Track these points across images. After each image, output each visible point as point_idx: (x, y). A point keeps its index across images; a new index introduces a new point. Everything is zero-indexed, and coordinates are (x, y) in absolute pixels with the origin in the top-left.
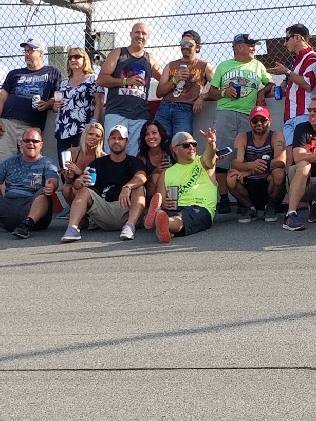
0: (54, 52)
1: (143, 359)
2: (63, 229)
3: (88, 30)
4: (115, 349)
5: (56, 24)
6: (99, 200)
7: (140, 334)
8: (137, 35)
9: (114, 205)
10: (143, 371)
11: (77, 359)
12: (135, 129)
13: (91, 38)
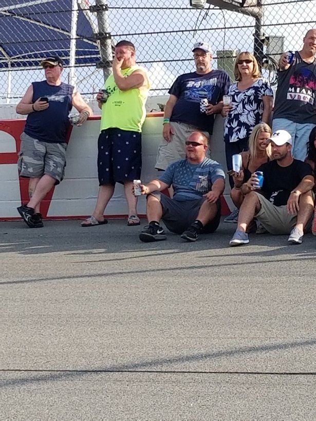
0: (223, 56)
1: (313, 363)
2: (231, 233)
3: (257, 34)
4: (286, 353)
5: (225, 28)
6: (267, 204)
7: (310, 339)
8: (311, 41)
9: (282, 209)
10: (314, 375)
11: (248, 362)
12: (302, 133)
13: (259, 42)
